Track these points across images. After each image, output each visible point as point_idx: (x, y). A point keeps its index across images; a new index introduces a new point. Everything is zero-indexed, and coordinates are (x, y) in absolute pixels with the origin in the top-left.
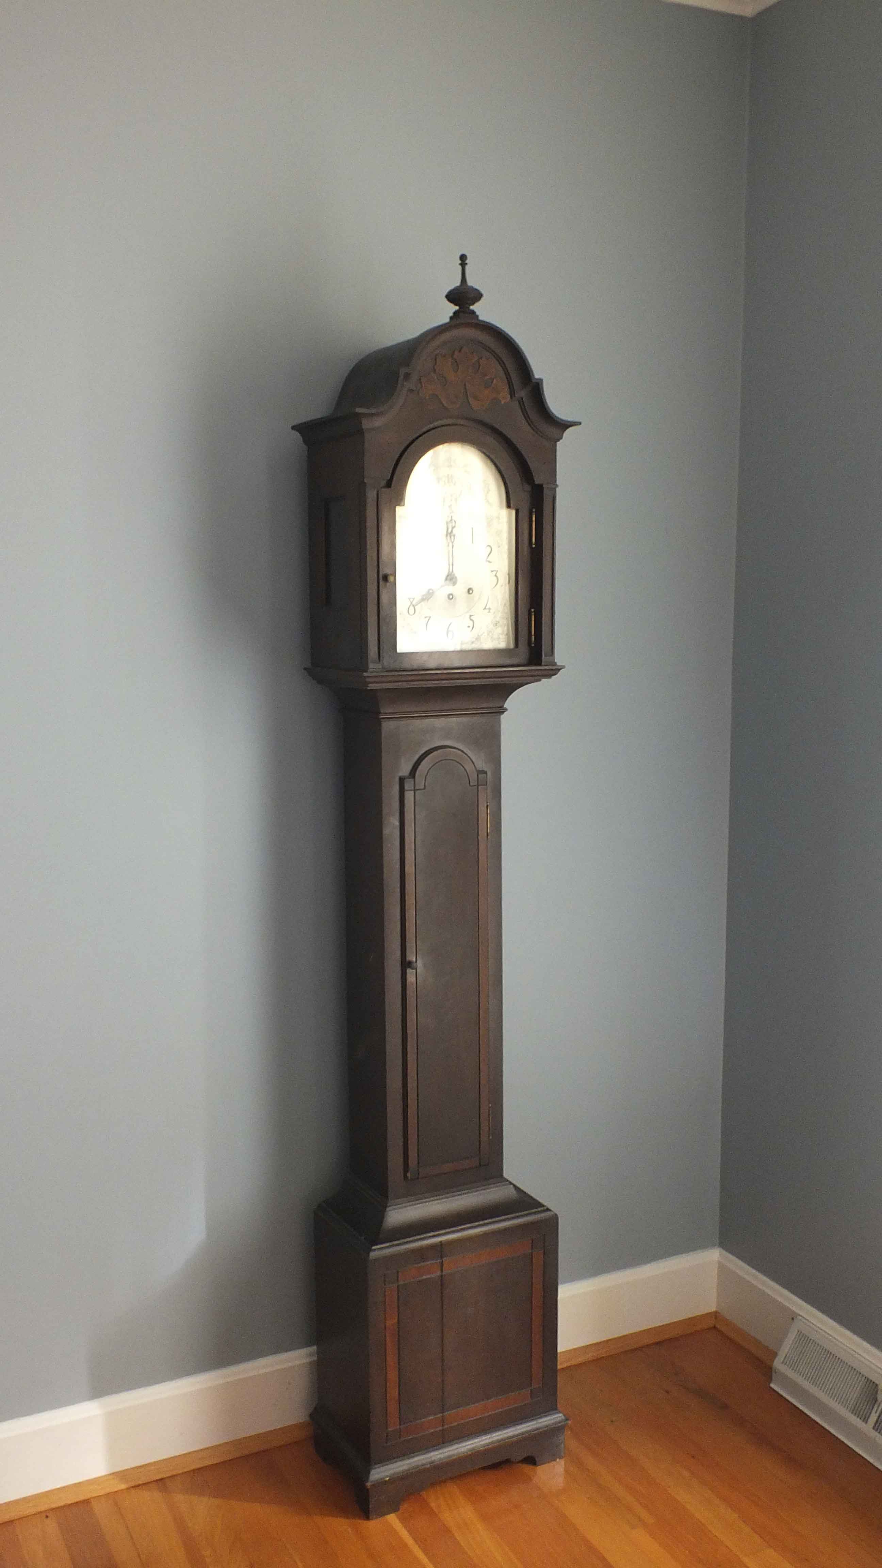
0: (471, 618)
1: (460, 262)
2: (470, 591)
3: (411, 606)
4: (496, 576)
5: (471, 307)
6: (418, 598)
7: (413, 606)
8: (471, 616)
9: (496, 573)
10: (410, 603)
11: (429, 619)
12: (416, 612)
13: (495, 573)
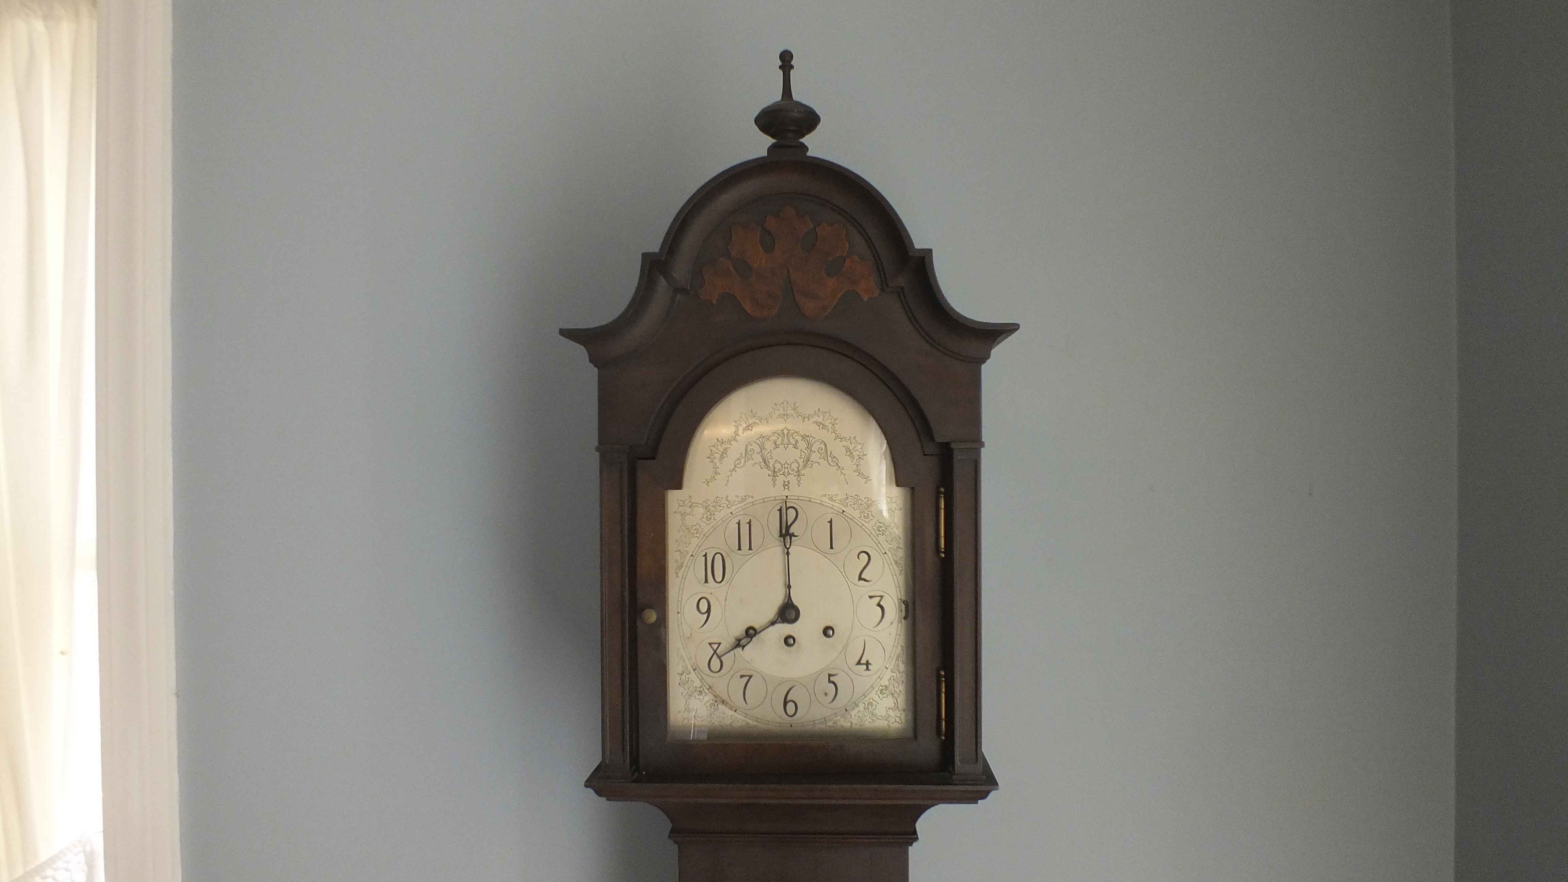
0: (832, 679)
1: (780, 63)
2: (827, 631)
3: (715, 655)
4: (879, 605)
5: (802, 140)
6: (727, 642)
7: (719, 657)
8: (830, 675)
9: (880, 601)
10: (713, 652)
11: (748, 680)
12: (724, 667)
13: (877, 600)
